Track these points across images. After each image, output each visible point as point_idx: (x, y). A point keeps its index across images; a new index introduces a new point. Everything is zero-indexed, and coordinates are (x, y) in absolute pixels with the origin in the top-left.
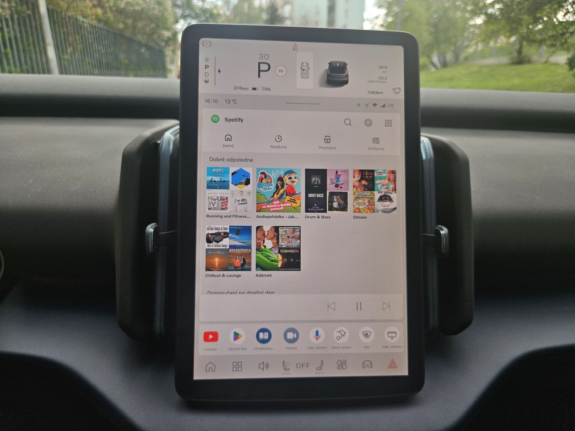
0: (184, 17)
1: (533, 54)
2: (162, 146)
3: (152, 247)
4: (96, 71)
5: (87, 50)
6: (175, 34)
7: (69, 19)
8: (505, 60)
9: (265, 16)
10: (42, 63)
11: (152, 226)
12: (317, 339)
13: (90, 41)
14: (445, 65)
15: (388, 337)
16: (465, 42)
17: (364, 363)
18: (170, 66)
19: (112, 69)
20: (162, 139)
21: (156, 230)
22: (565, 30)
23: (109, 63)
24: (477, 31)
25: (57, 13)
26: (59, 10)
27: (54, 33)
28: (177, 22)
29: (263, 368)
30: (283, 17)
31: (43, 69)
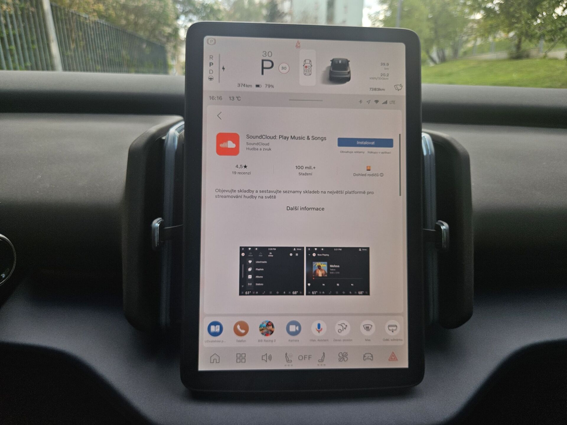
0: (186, 13)
1: (532, 49)
2: (168, 143)
3: (158, 242)
4: (99, 67)
5: (90, 46)
6: (176, 30)
7: (72, 16)
8: (504, 55)
9: (264, 12)
10: (46, 60)
11: (158, 221)
12: (319, 332)
13: (93, 37)
14: (443, 59)
15: (389, 330)
16: (464, 36)
17: (364, 355)
18: (171, 62)
19: (114, 65)
20: (167, 136)
21: (162, 225)
22: (564, 25)
23: (111, 58)
24: (475, 26)
25: (60, 9)
26: (62, 7)
27: (57, 29)
28: (178, 18)
29: (266, 360)
30: (283, 13)
31: (47, 66)
